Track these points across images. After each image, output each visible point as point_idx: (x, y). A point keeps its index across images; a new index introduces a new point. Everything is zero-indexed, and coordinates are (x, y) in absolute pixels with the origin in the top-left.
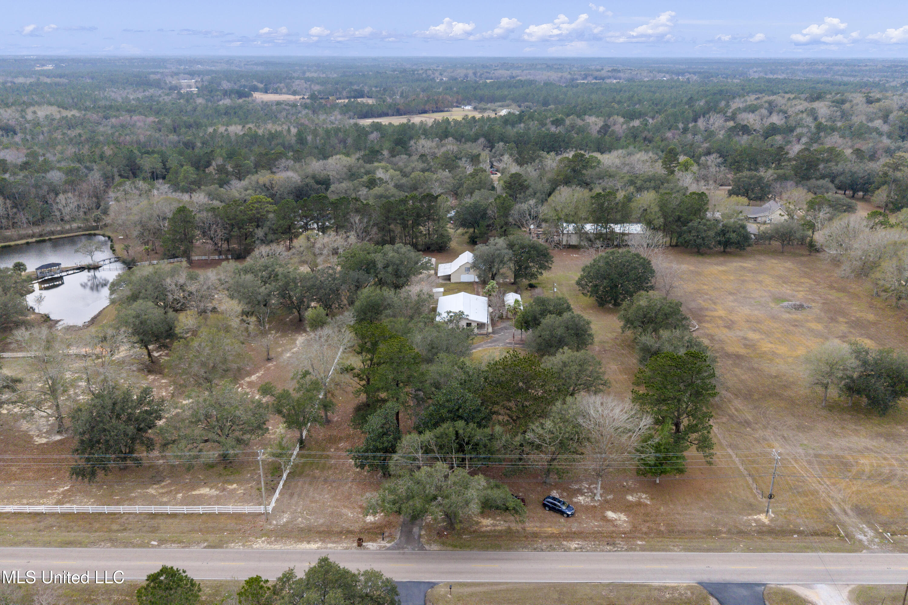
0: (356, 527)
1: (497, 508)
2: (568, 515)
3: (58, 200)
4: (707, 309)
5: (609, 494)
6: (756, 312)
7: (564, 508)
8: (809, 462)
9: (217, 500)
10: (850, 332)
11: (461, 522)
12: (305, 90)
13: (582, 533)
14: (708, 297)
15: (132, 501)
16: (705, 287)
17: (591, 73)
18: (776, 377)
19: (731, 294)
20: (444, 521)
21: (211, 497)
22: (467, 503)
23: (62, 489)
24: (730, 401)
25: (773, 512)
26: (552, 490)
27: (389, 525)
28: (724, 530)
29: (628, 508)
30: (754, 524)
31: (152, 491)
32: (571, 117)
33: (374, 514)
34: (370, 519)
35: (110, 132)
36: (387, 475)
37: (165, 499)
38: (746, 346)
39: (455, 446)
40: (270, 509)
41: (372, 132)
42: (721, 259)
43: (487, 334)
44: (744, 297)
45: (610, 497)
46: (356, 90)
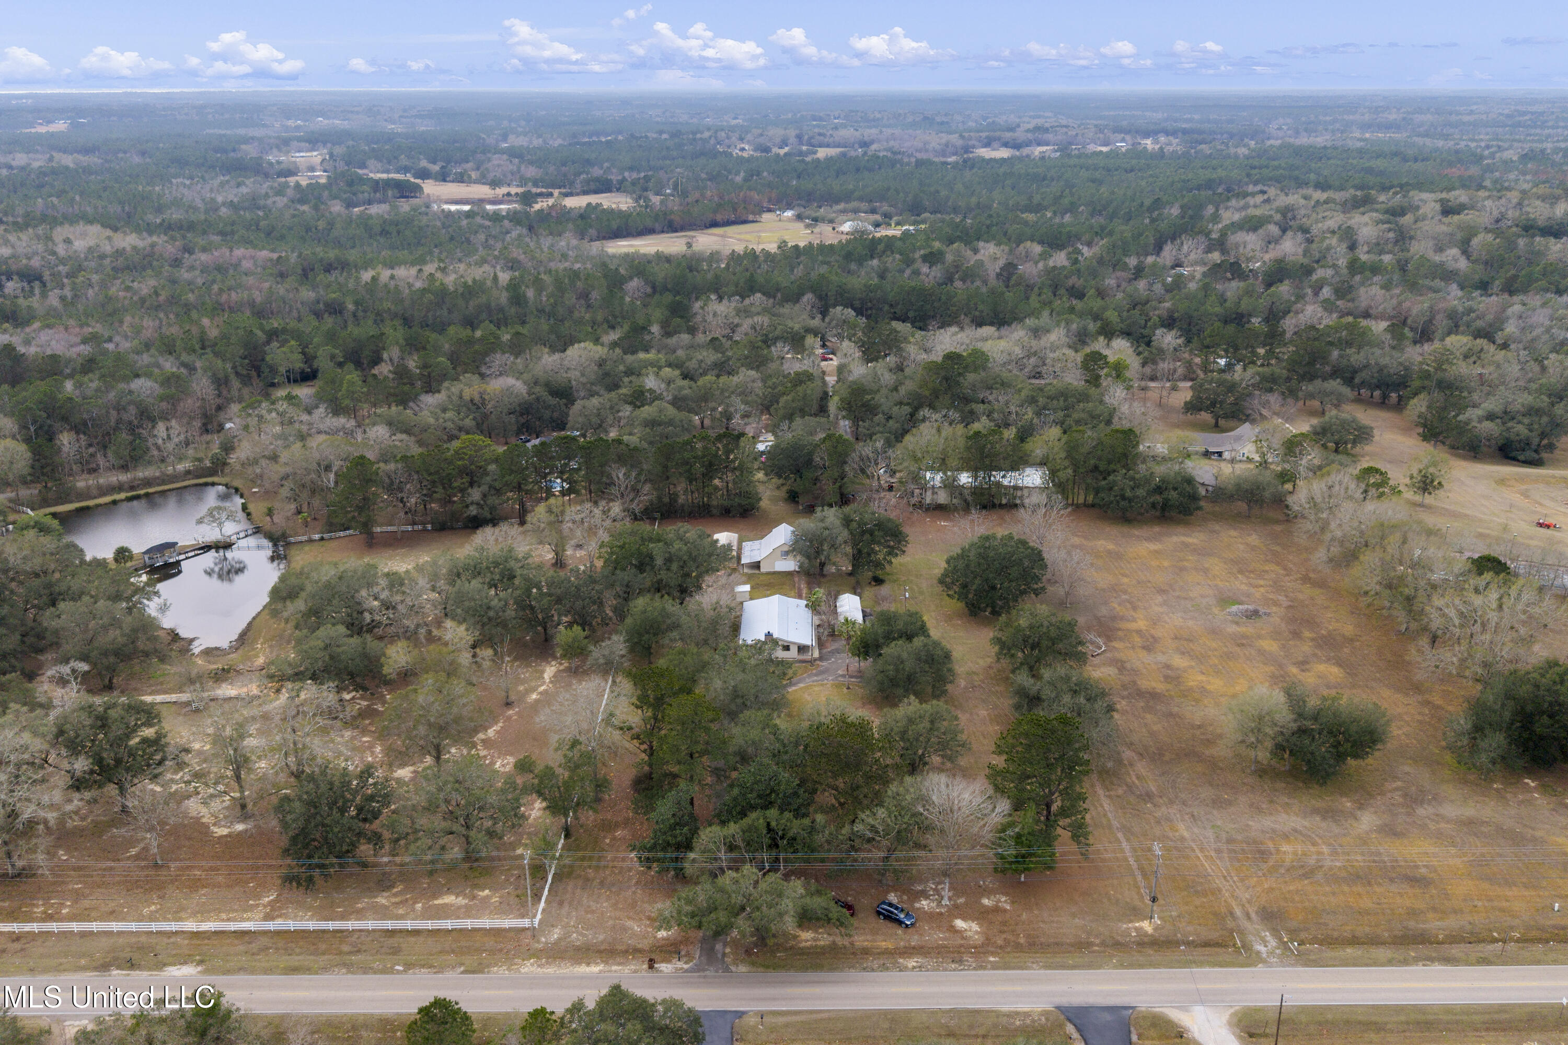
0: (645, 944)
1: (818, 919)
2: (907, 926)
3: (156, 432)
4: (1122, 618)
5: (959, 897)
6: (1190, 623)
7: (902, 916)
8: (1218, 851)
9: (468, 912)
10: (1315, 655)
11: (774, 936)
12: (510, 176)
13: (922, 947)
14: (1126, 597)
15: (360, 914)
16: (1125, 580)
17: (998, 134)
18: (1199, 727)
19: (1161, 591)
20: (752, 936)
21: (459, 908)
22: (781, 915)
23: (267, 899)
24: (1131, 765)
25: (1159, 918)
26: (888, 892)
27: (686, 941)
28: (1097, 941)
29: (982, 915)
30: (1134, 934)
31: (382, 900)
32: (955, 245)
33: (668, 929)
34: (662, 934)
35: (200, 281)
36: (681, 877)
37: (401, 911)
38: (1167, 678)
39: (766, 841)
40: (536, 921)
41: (631, 278)
42: (1157, 529)
43: (812, 662)
44: (1178, 597)
45: (961, 900)
46: (597, 180)
